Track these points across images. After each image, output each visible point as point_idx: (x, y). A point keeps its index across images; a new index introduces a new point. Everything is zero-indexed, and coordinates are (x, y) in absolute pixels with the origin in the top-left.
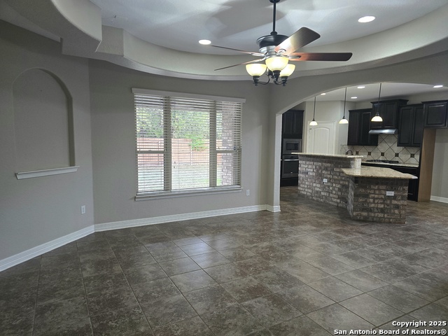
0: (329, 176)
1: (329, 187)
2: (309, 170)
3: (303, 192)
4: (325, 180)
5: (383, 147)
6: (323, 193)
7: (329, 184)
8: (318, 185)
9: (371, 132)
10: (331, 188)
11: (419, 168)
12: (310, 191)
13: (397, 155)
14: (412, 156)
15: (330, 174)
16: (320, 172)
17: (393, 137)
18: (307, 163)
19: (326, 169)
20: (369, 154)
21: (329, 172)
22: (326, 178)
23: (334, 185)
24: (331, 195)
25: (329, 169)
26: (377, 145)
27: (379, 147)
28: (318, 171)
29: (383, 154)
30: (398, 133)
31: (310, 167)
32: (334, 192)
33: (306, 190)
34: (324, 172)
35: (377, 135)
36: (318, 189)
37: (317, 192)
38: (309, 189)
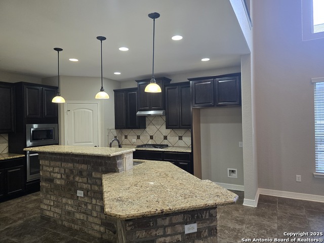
0: (85, 186)
1: (86, 204)
2: (55, 175)
3: (48, 213)
4: (80, 193)
5: (151, 129)
6: (78, 216)
7: (86, 200)
8: (70, 202)
9: (138, 113)
10: (90, 207)
11: (192, 153)
12: (58, 210)
13: (165, 138)
14: (180, 138)
15: (87, 183)
16: (71, 178)
17: (160, 119)
18: (52, 163)
19: (80, 173)
20: (138, 137)
21: (85, 180)
22: (81, 189)
23: (94, 201)
24: (91, 219)
25: (85, 174)
26: (145, 128)
27: (147, 129)
28: (68, 177)
29: (152, 137)
30: (166, 114)
31: (57, 170)
32: (95, 214)
33: (53, 209)
34: (77, 179)
35: (144, 117)
36: (70, 208)
37: (69, 213)
38: (57, 206)
